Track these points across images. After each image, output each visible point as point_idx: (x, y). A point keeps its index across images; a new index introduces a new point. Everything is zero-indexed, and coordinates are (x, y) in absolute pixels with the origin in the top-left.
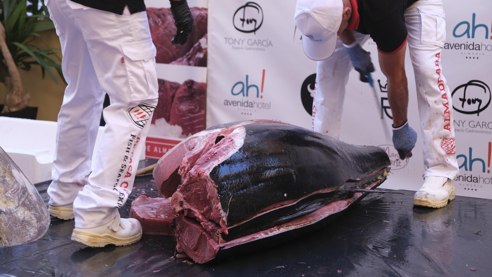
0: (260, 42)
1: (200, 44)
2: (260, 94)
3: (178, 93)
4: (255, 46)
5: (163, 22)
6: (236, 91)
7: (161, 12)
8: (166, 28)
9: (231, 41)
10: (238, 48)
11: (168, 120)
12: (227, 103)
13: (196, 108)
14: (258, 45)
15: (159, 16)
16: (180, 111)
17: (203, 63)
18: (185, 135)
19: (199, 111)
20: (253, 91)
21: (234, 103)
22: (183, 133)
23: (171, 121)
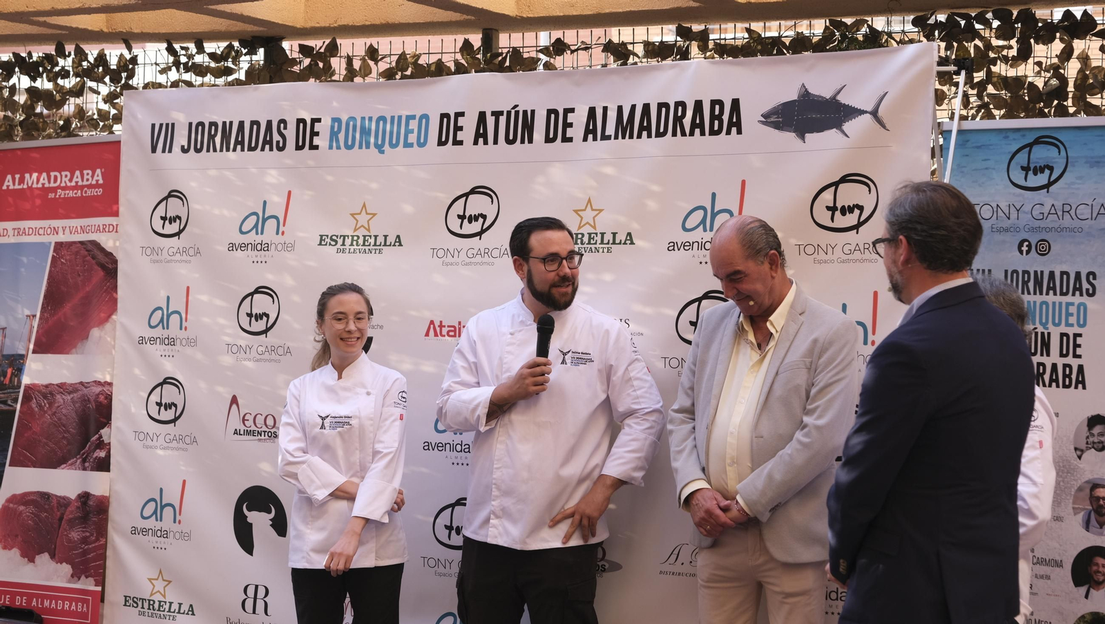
0: (181, 439)
1: (101, 437)
2: (178, 518)
3: (67, 513)
4: (174, 444)
5: (51, 404)
6: (147, 512)
7: (47, 391)
8: (54, 414)
9: (142, 436)
10: (151, 447)
11: (53, 557)
12: (135, 531)
13: (92, 535)
14: (178, 443)
15: (45, 397)
16: (70, 541)
17: (103, 465)
18: (76, 578)
19: (97, 540)
20: (168, 512)
21: (145, 531)
22: (72, 576)
23: (56, 557)
